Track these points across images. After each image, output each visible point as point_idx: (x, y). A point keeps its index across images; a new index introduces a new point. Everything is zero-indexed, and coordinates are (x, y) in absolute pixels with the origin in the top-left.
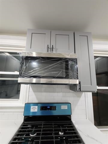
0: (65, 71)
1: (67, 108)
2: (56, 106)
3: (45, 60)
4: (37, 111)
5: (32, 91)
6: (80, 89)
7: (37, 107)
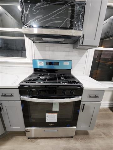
0: (70, 19)
1: (68, 64)
2: (59, 63)
3: (48, 4)
4: (43, 65)
5: (37, 50)
6: (82, 43)
7: (43, 62)
